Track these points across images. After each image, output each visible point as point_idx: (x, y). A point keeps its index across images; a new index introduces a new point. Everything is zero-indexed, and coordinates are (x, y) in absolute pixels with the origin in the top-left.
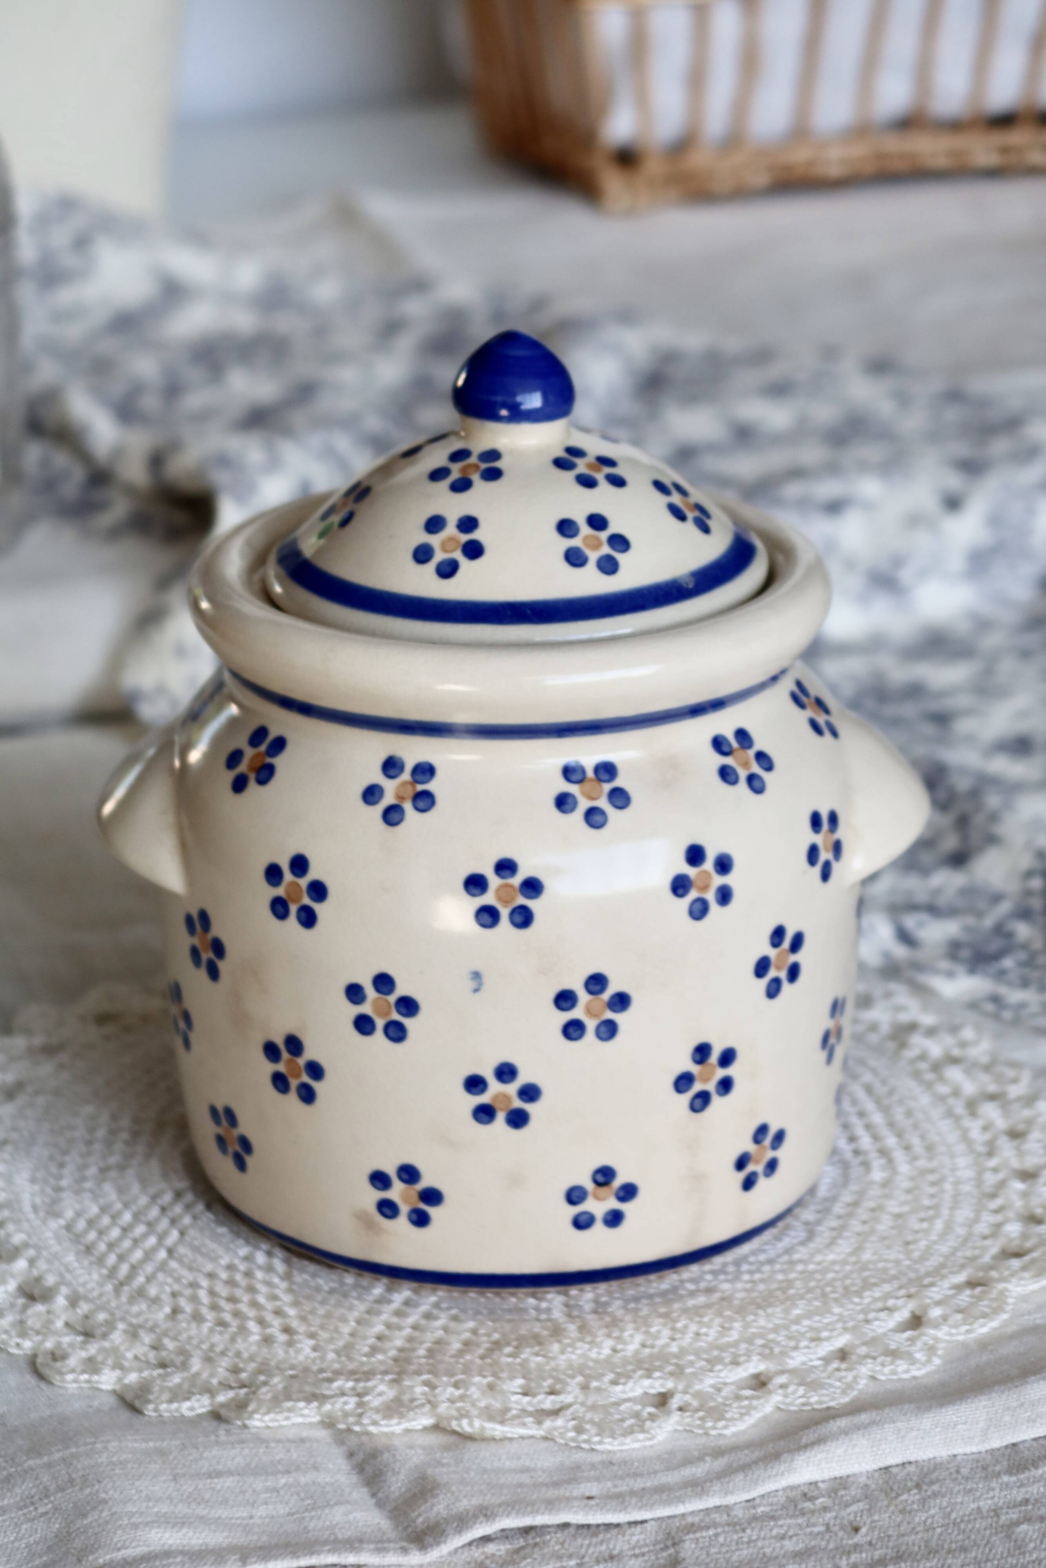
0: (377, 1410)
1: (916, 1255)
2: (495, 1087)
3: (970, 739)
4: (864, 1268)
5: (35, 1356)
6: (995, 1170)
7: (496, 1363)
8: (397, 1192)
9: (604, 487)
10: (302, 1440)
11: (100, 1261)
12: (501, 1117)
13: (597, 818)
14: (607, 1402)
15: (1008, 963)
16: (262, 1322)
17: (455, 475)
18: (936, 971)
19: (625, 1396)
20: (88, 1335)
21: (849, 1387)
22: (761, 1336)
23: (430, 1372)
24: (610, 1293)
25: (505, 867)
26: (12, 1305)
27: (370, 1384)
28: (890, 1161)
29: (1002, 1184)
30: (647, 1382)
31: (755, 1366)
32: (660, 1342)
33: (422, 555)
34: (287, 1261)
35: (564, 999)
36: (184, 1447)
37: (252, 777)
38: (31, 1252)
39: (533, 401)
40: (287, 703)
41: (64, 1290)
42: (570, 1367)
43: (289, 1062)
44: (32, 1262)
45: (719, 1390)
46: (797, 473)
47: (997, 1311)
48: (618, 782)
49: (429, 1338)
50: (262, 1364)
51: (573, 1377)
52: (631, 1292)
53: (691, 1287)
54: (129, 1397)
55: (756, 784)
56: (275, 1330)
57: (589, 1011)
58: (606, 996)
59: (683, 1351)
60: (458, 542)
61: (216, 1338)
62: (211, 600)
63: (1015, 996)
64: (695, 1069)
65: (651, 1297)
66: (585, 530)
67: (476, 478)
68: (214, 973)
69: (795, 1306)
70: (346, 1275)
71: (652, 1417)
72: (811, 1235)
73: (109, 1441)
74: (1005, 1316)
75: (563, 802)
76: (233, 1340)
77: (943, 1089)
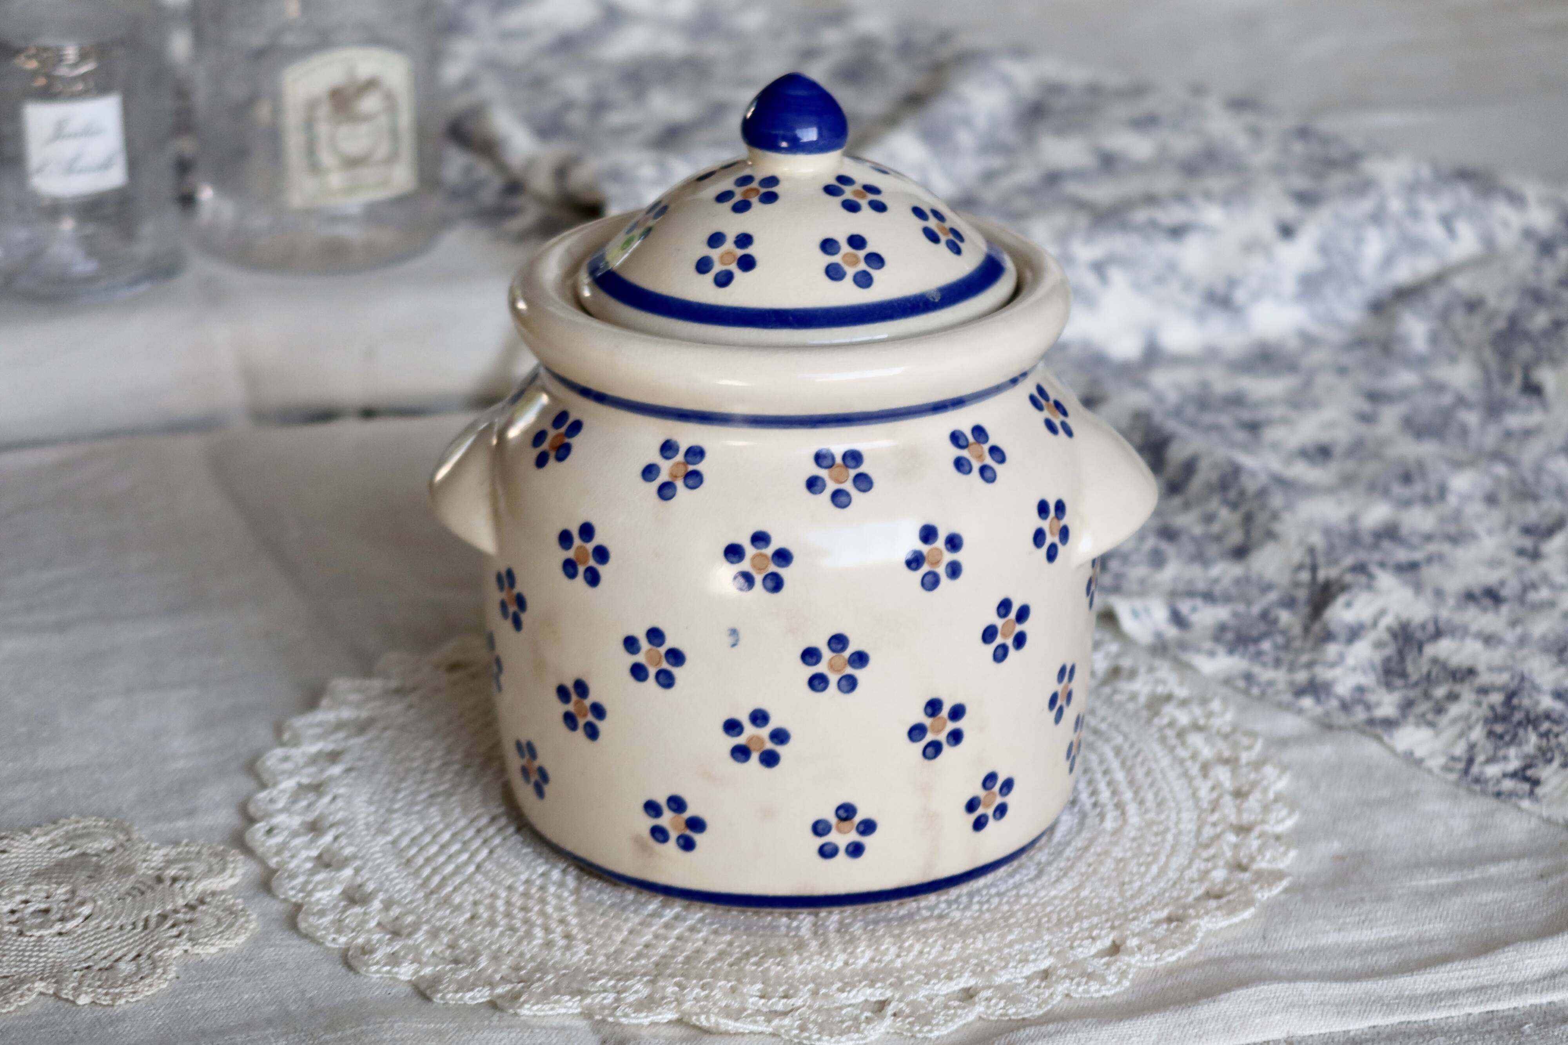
0: (630, 1005)
1: (1128, 894)
2: (750, 730)
3: (1275, 446)
4: (1080, 903)
5: (348, 950)
6: (1214, 825)
7: (741, 970)
8: (667, 819)
9: (866, 211)
10: (564, 1028)
11: (417, 872)
12: (755, 757)
13: (843, 499)
14: (832, 1006)
15: (1266, 646)
16: (547, 930)
17: (737, 198)
18: (1198, 650)
19: (849, 1002)
20: (396, 934)
21: (1045, 1002)
22: (977, 957)
23: (682, 975)
24: (854, 916)
25: (760, 539)
26: (335, 907)
27: (628, 983)
28: (1123, 813)
29: (1218, 836)
30: (869, 991)
31: (966, 981)
32: (887, 958)
33: (703, 266)
34: (578, 879)
35: (810, 655)
36: (460, 1029)
37: (552, 454)
38: (358, 863)
39: (810, 135)
40: (586, 392)
41: (381, 896)
42: (805, 975)
43: (577, 703)
44: (357, 871)
45: (931, 1000)
46: (1151, 200)
47: (1184, 943)
48: (863, 469)
49: (689, 948)
50: (541, 963)
51: (806, 984)
52: (872, 916)
53: (925, 913)
54: (423, 986)
55: (988, 474)
56: (557, 936)
57: (831, 666)
58: (847, 654)
59: (905, 967)
60: (734, 256)
61: (505, 941)
62: (527, 301)
63: (1265, 674)
64: (927, 721)
65: (889, 921)
66: (845, 248)
67: (755, 201)
68: (517, 624)
69: (1010, 931)
70: (628, 892)
71: (868, 1020)
72: (1040, 874)
73: (395, 1022)
74: (1191, 948)
75: (813, 484)
76: (519, 942)
77: (1182, 752)
